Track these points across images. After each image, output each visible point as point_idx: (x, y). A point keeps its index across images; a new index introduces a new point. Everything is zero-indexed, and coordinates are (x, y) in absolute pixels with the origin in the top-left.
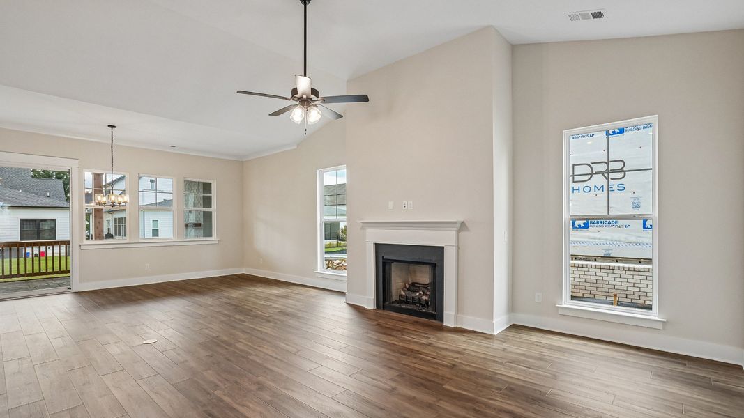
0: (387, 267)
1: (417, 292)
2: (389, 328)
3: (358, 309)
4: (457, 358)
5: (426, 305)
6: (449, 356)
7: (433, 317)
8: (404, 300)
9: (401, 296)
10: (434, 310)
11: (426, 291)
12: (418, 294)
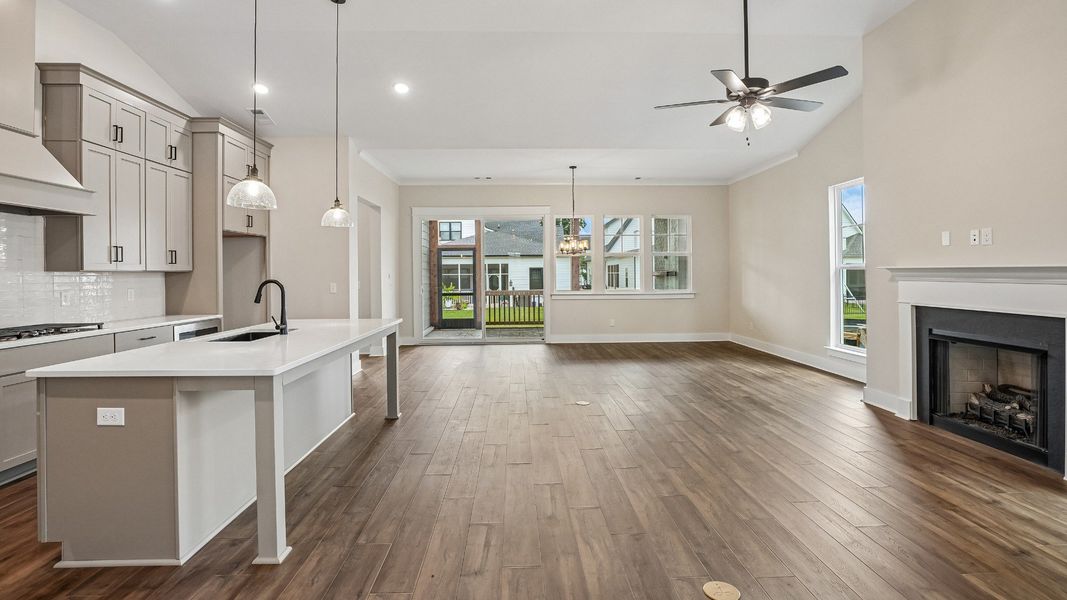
0: (940, 350)
1: (1008, 403)
2: (922, 456)
3: (882, 417)
4: (1046, 544)
5: (1024, 431)
6: (1026, 534)
7: (1043, 459)
8: (978, 413)
9: (972, 406)
10: (1044, 443)
11: (1028, 404)
12: (1008, 407)
